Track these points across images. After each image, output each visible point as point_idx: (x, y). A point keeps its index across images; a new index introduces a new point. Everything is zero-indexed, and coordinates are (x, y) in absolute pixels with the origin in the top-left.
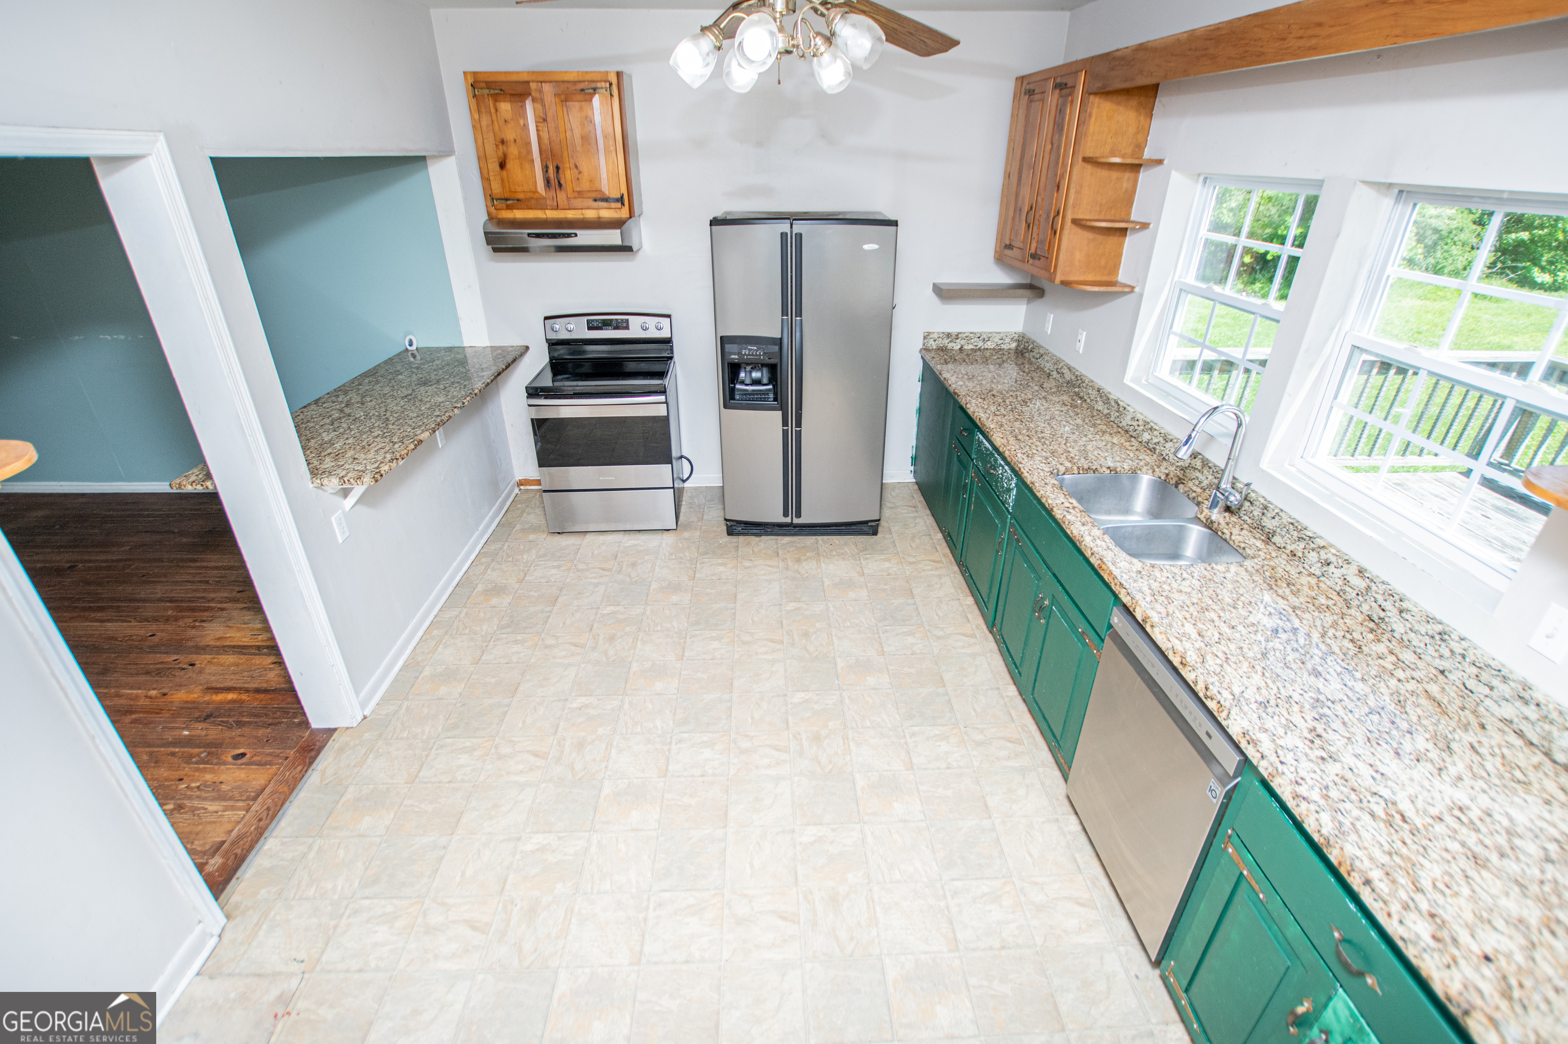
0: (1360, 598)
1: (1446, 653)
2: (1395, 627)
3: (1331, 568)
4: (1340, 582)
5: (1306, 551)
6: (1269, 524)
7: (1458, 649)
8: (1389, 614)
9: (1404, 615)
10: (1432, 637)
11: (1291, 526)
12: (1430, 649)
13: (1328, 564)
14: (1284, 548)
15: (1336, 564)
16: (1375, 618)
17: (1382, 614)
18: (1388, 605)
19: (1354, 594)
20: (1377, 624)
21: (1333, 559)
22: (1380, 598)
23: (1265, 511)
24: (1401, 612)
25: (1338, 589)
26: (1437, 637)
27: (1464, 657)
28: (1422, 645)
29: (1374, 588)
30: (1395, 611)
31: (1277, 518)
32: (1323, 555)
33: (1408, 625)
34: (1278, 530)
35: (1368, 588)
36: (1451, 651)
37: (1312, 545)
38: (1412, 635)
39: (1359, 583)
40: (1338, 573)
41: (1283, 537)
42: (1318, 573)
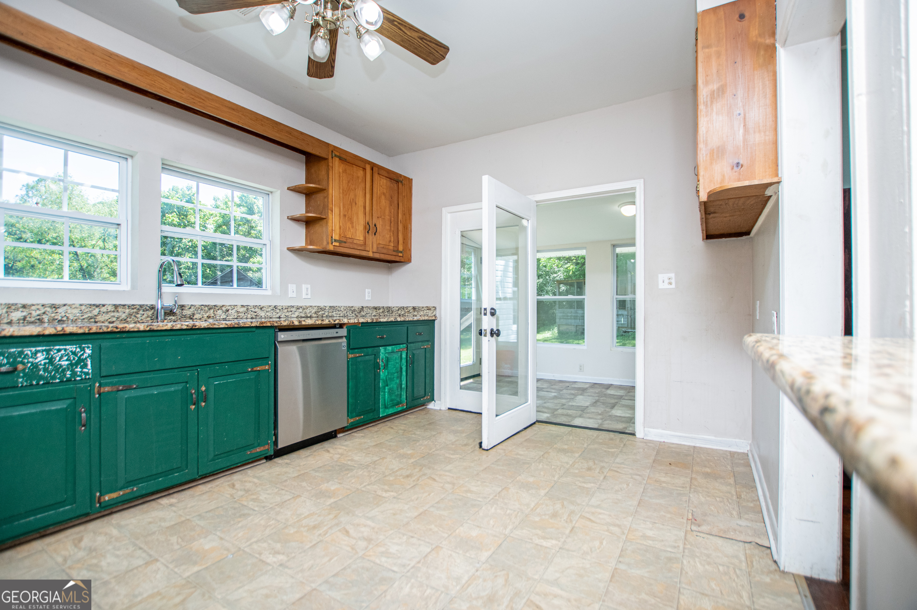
0: (246, 314)
1: (278, 311)
2: (261, 315)
3: (230, 311)
4: (236, 314)
5: (215, 312)
6: (187, 312)
7: (280, 308)
8: (258, 312)
9: (263, 309)
10: (273, 310)
11: (203, 307)
12: (274, 313)
13: (228, 311)
14: (203, 317)
15: (231, 309)
16: (254, 317)
17: (256, 314)
18: (257, 310)
19: (243, 314)
20: (256, 318)
21: (229, 308)
22: (253, 309)
23: (183, 308)
24: (261, 309)
25: (236, 317)
26: (274, 309)
27: (282, 309)
28: (271, 314)
29: (249, 307)
30: (259, 310)
31: (192, 307)
32: (224, 309)
33: (265, 311)
34: (196, 312)
35: (247, 309)
36: (280, 310)
37: (218, 308)
38: (268, 313)
39: (244, 309)
40: (233, 311)
41: (200, 313)
42: (224, 317)
